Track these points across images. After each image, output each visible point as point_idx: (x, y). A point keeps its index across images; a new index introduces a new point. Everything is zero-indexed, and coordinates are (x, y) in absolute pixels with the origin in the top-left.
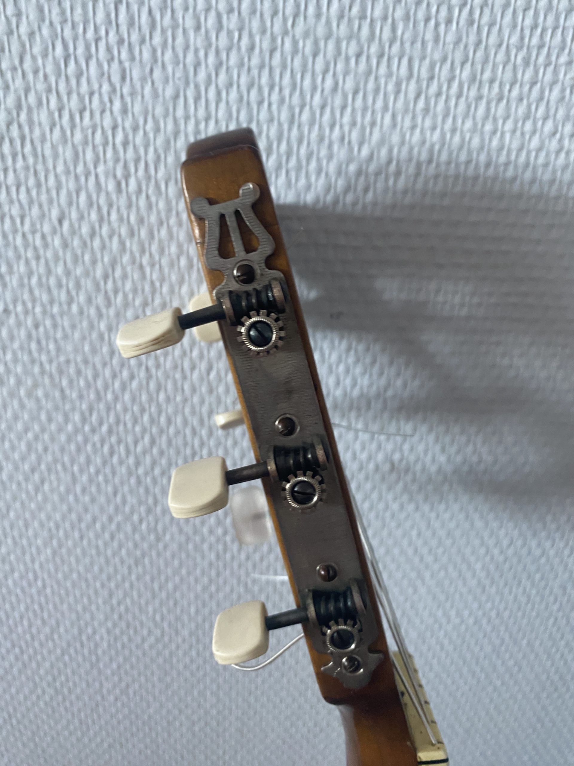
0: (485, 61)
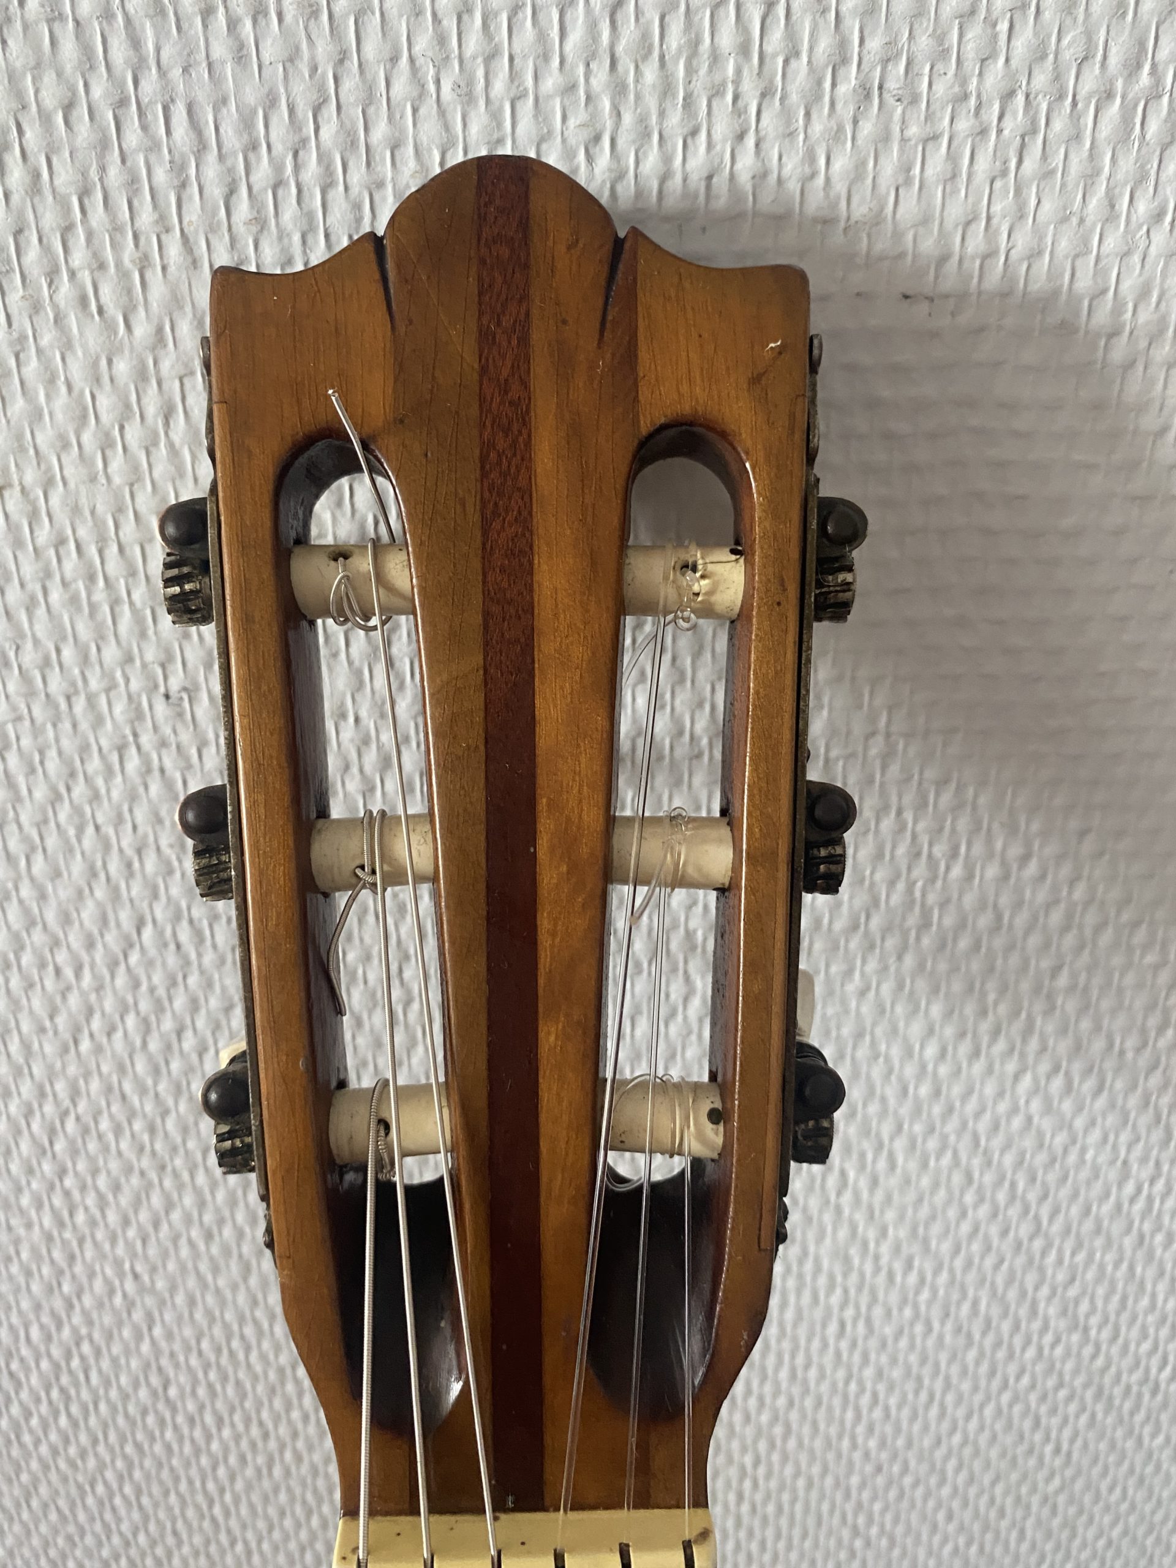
0: (368, 101)
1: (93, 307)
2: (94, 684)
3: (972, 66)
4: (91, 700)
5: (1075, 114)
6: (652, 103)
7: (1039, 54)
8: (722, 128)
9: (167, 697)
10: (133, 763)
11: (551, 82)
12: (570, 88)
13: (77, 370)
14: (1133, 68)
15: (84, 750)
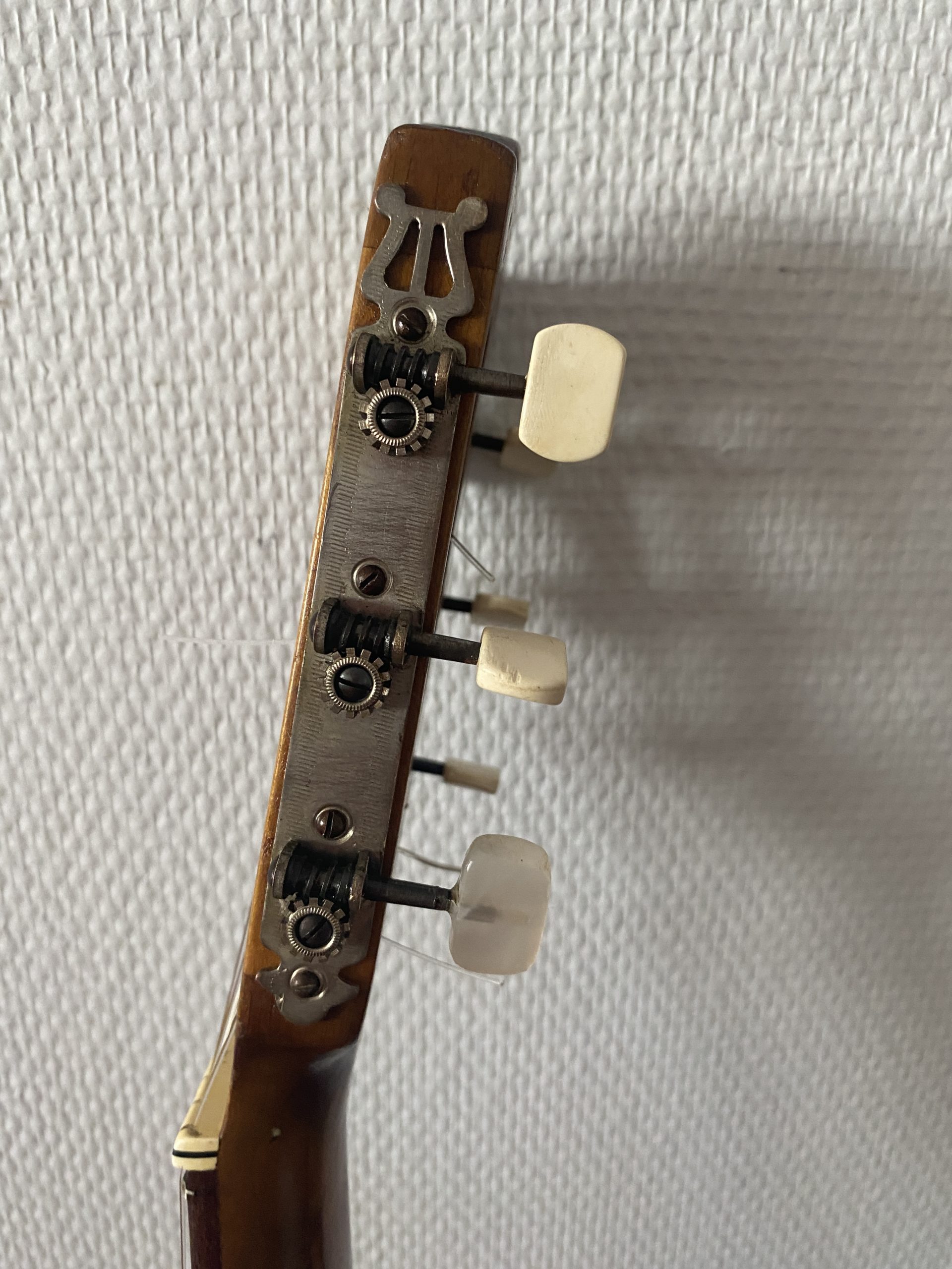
1: (240, 258)
2: (207, 530)
3: (826, 124)
4: (203, 544)
5: (890, 157)
6: (624, 138)
7: (867, 119)
8: (669, 156)
9: (260, 541)
10: (229, 591)
11: (561, 122)
12: (572, 127)
13: (223, 301)
14: (925, 129)
15: (193, 582)
